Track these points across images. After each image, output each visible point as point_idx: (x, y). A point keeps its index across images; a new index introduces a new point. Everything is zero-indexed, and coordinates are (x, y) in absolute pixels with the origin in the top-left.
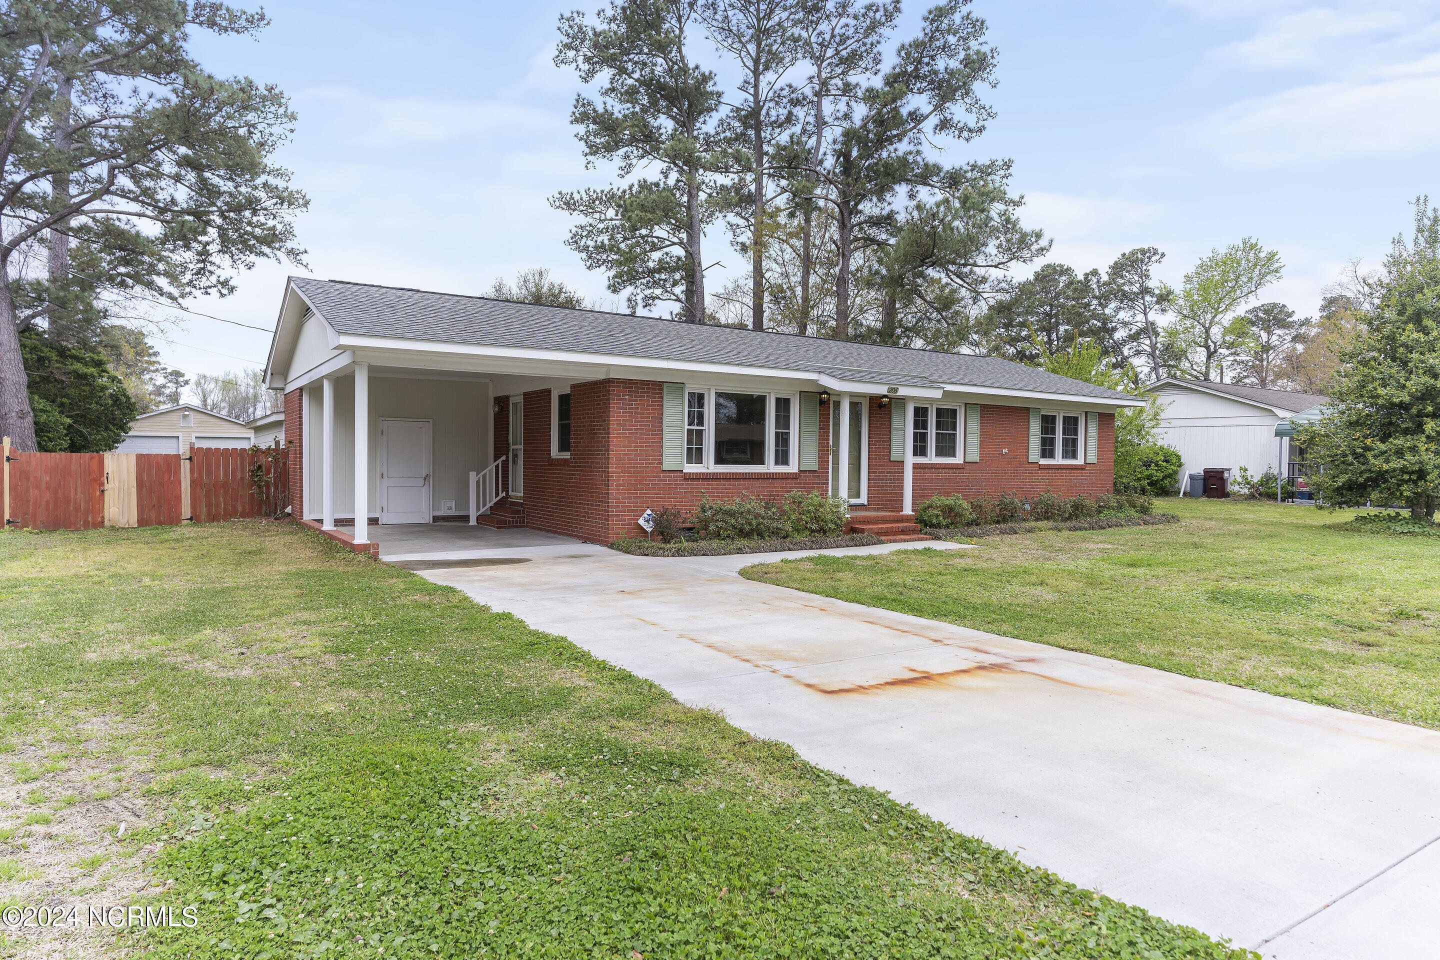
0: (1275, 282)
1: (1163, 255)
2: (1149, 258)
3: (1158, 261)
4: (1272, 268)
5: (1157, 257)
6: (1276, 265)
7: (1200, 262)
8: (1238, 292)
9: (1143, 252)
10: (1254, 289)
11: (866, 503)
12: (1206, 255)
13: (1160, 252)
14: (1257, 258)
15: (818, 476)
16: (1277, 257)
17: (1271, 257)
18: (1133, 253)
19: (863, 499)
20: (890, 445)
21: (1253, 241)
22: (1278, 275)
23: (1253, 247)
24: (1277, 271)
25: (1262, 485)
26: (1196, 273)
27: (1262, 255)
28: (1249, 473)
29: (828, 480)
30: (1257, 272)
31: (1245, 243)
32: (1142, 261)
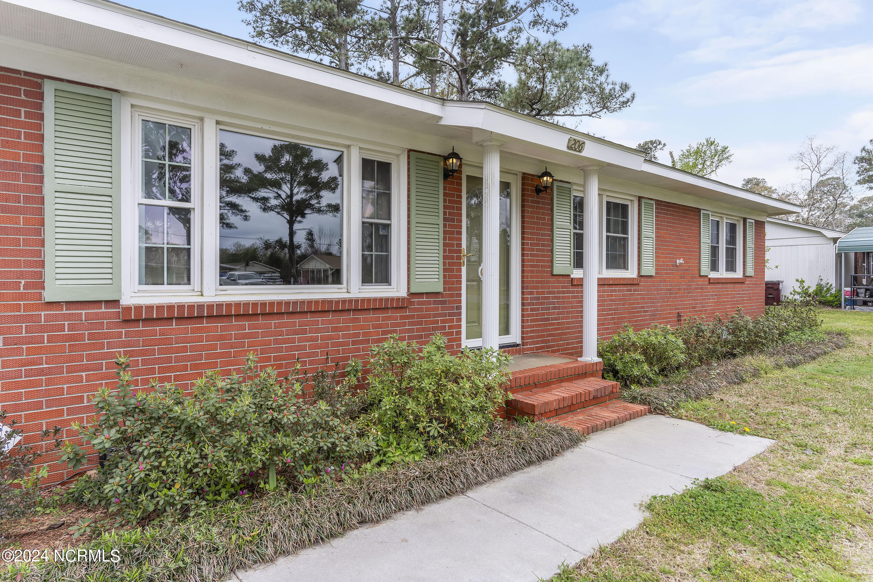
0: (728, 164)
1: (665, 145)
2: (656, 147)
3: (661, 149)
4: (725, 156)
5: (661, 146)
6: (727, 155)
7: (682, 153)
8: (705, 171)
9: (652, 142)
10: (714, 169)
11: (519, 341)
12: (685, 148)
13: (663, 143)
14: (716, 151)
15: (444, 302)
16: (728, 150)
17: (724, 150)
18: (646, 143)
19: (515, 337)
20: (552, 251)
21: (712, 140)
22: (729, 160)
23: (712, 143)
24: (727, 158)
25: (816, 294)
26: (679, 159)
27: (719, 148)
28: (806, 285)
29: (459, 308)
30: (716, 158)
31: (707, 141)
32: (651, 149)
